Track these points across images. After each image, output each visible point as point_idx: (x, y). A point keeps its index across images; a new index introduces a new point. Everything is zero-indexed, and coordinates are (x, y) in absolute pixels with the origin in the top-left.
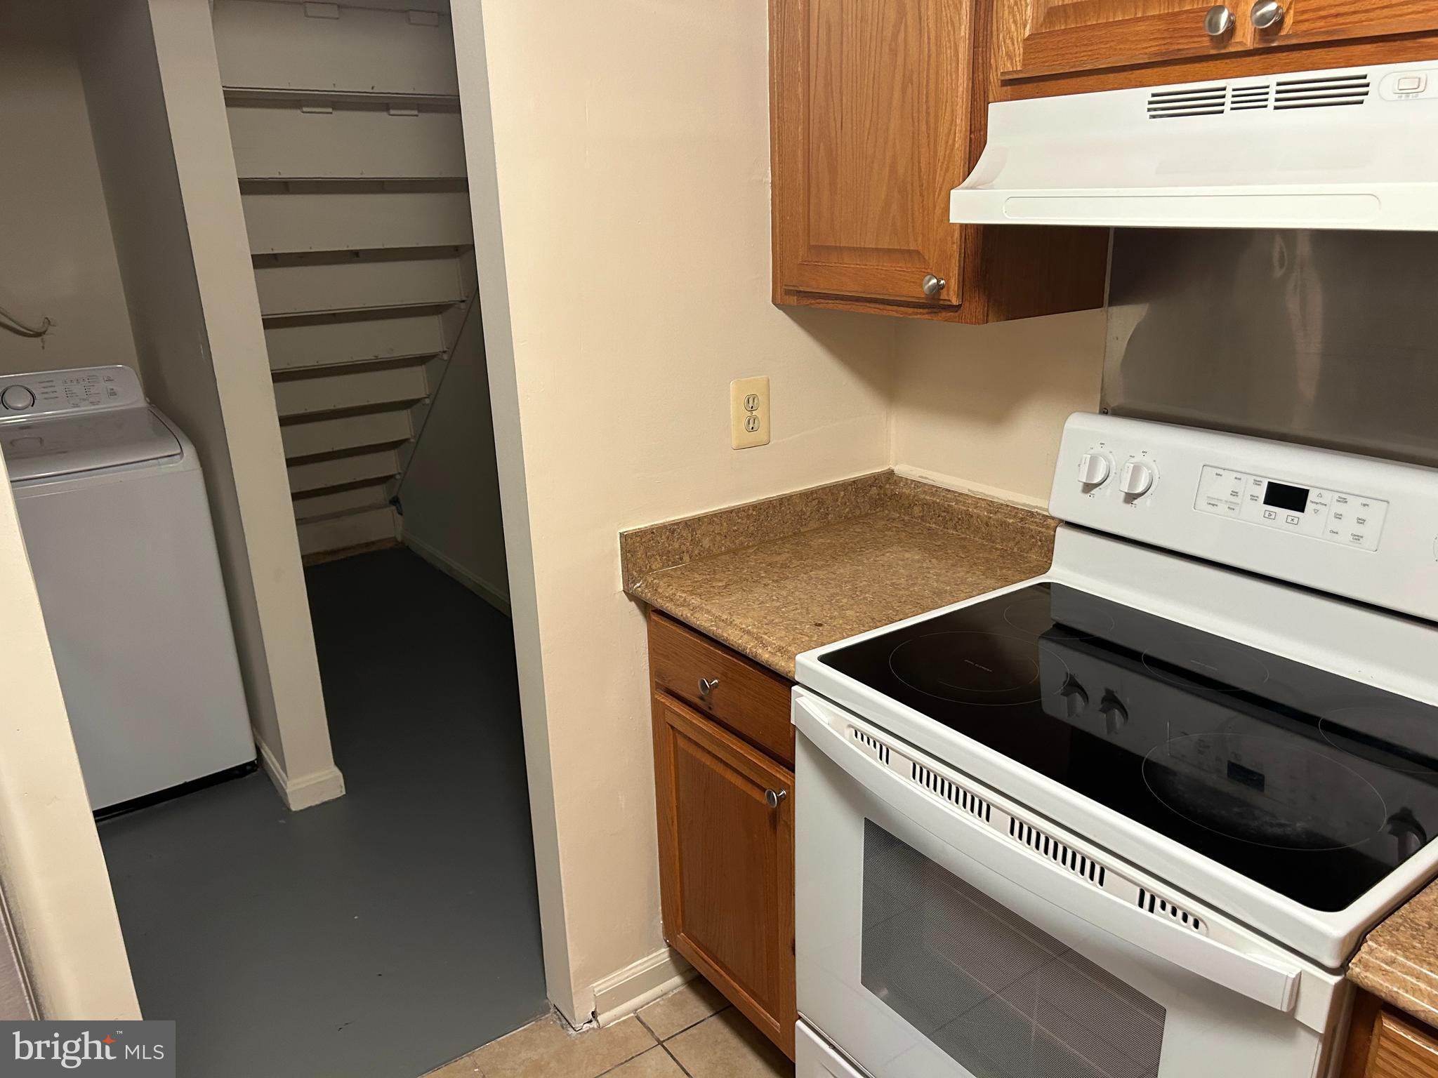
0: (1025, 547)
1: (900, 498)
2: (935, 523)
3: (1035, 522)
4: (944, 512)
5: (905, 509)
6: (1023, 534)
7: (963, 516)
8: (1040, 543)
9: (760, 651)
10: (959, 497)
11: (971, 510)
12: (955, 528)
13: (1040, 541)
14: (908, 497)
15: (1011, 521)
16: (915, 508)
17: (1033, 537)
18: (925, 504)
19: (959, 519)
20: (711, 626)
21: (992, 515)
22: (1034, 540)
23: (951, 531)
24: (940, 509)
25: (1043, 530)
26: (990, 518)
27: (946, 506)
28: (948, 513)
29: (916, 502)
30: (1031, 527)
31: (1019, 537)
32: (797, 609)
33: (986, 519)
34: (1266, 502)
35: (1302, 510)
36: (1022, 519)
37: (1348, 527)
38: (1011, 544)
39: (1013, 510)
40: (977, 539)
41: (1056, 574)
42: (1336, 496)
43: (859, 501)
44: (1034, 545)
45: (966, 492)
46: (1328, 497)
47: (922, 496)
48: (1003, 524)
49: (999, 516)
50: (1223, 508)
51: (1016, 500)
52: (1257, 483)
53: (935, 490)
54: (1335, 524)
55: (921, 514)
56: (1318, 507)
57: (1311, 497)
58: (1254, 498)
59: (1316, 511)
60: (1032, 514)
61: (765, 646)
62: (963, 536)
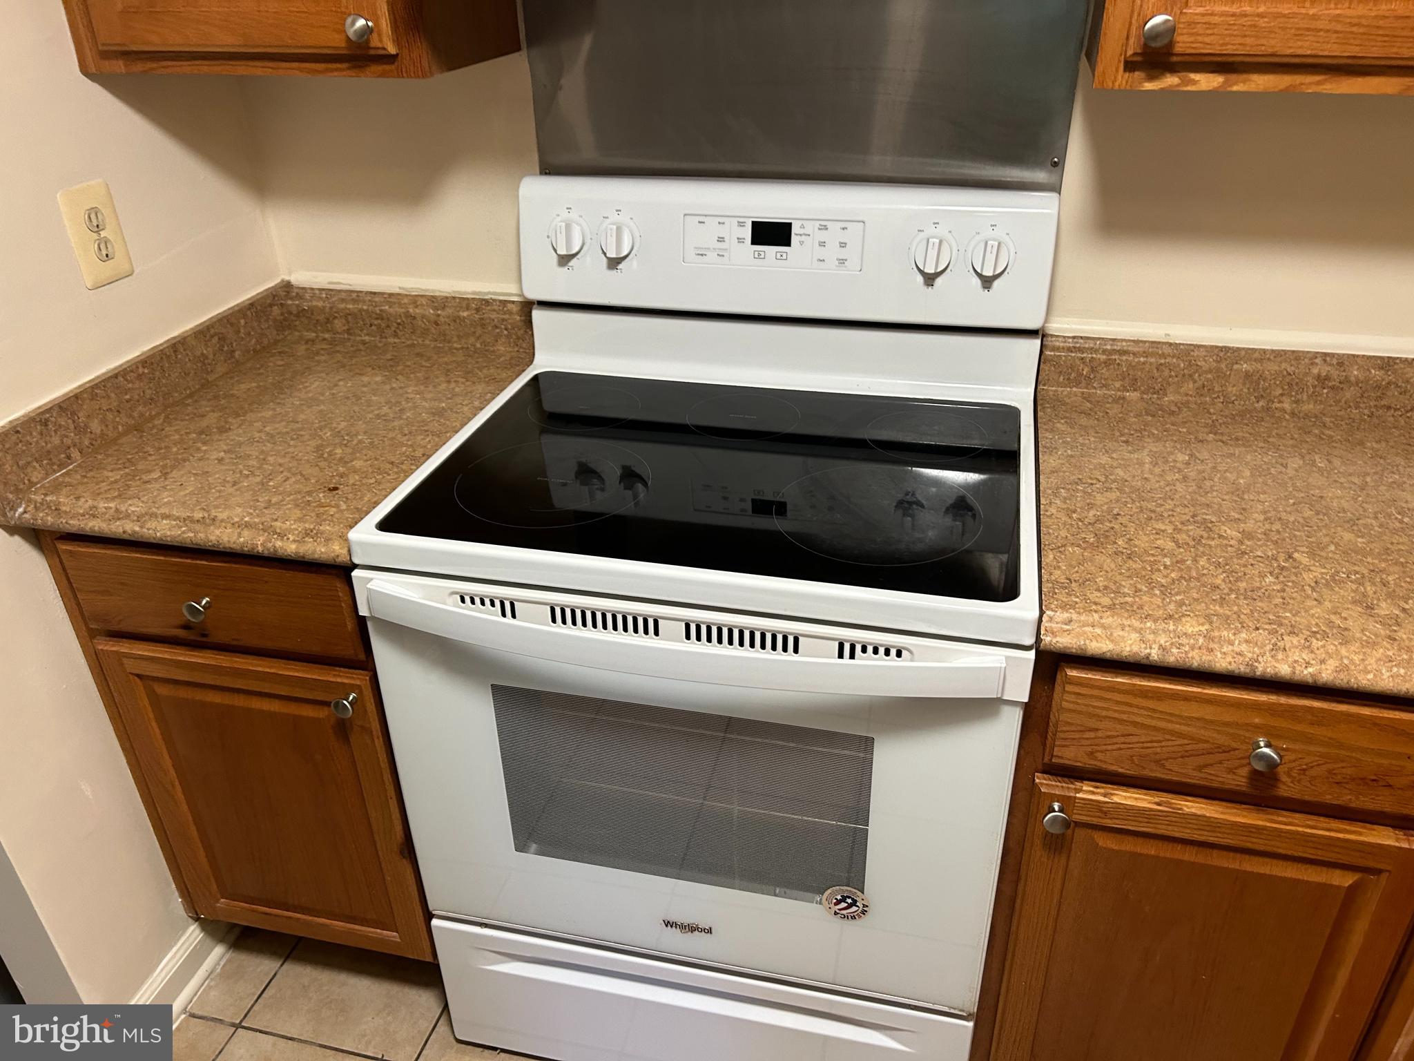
0: (488, 340)
1: (312, 314)
2: (368, 335)
3: (494, 310)
4: (377, 319)
5: (321, 326)
6: (483, 326)
7: (404, 319)
8: (506, 332)
9: (279, 544)
10: (390, 298)
11: (411, 310)
12: (396, 335)
13: (506, 329)
14: (322, 310)
15: (465, 314)
16: (336, 321)
17: (496, 327)
18: (348, 315)
19: (399, 324)
20: (184, 532)
21: (439, 312)
22: (498, 330)
23: (391, 340)
24: (370, 316)
25: (506, 317)
26: (439, 315)
27: (378, 312)
28: (382, 319)
29: (336, 315)
30: (493, 317)
31: (479, 331)
32: (287, 479)
33: (433, 318)
34: (753, 243)
35: (788, 244)
36: (478, 310)
37: (832, 253)
38: (472, 340)
39: (464, 302)
40: (427, 342)
41: (545, 361)
42: (817, 224)
43: (263, 327)
44: (499, 336)
45: (397, 291)
46: (811, 227)
47: (343, 306)
48: (456, 319)
49: (449, 311)
50: (712, 256)
51: (463, 290)
52: (741, 224)
53: (355, 296)
54: (821, 252)
55: (346, 328)
56: (803, 238)
57: (795, 230)
58: (741, 240)
59: (802, 243)
60: (487, 302)
61: (282, 536)
62: (409, 342)
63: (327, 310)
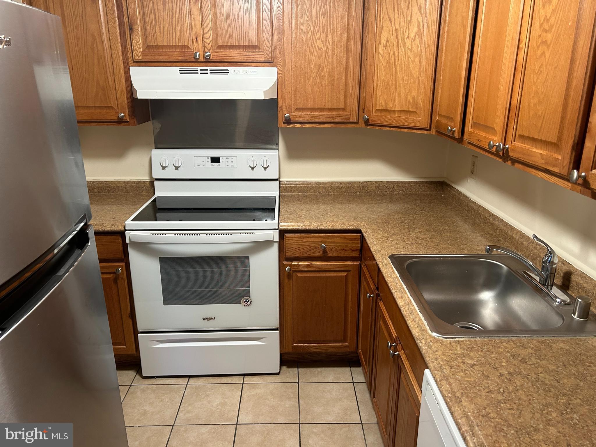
0: (140, 191)
2: (105, 192)
3: (142, 183)
6: (139, 188)
7: (116, 188)
10: (111, 182)
11: (118, 185)
12: (113, 192)
13: (145, 188)
15: (134, 185)
17: (143, 188)
18: (99, 188)
19: (114, 189)
21: (126, 185)
23: (112, 193)
24: (106, 188)
25: (146, 185)
27: (108, 186)
28: (109, 188)
30: (141, 185)
31: (138, 189)
33: (124, 187)
34: (211, 162)
35: (220, 162)
36: (137, 184)
37: (230, 164)
38: (135, 192)
39: (133, 182)
40: (122, 193)
41: (157, 194)
42: (226, 157)
44: (143, 190)
45: (113, 180)
46: (224, 158)
47: (97, 185)
48: (131, 186)
49: (129, 184)
50: (201, 166)
51: (132, 179)
52: (208, 158)
53: (102, 182)
54: (227, 164)
55: (98, 191)
56: (223, 161)
57: (221, 159)
58: (208, 162)
59: (223, 162)
60: (140, 182)
62: (117, 194)
63: (93, 186)
